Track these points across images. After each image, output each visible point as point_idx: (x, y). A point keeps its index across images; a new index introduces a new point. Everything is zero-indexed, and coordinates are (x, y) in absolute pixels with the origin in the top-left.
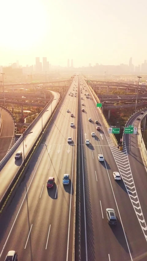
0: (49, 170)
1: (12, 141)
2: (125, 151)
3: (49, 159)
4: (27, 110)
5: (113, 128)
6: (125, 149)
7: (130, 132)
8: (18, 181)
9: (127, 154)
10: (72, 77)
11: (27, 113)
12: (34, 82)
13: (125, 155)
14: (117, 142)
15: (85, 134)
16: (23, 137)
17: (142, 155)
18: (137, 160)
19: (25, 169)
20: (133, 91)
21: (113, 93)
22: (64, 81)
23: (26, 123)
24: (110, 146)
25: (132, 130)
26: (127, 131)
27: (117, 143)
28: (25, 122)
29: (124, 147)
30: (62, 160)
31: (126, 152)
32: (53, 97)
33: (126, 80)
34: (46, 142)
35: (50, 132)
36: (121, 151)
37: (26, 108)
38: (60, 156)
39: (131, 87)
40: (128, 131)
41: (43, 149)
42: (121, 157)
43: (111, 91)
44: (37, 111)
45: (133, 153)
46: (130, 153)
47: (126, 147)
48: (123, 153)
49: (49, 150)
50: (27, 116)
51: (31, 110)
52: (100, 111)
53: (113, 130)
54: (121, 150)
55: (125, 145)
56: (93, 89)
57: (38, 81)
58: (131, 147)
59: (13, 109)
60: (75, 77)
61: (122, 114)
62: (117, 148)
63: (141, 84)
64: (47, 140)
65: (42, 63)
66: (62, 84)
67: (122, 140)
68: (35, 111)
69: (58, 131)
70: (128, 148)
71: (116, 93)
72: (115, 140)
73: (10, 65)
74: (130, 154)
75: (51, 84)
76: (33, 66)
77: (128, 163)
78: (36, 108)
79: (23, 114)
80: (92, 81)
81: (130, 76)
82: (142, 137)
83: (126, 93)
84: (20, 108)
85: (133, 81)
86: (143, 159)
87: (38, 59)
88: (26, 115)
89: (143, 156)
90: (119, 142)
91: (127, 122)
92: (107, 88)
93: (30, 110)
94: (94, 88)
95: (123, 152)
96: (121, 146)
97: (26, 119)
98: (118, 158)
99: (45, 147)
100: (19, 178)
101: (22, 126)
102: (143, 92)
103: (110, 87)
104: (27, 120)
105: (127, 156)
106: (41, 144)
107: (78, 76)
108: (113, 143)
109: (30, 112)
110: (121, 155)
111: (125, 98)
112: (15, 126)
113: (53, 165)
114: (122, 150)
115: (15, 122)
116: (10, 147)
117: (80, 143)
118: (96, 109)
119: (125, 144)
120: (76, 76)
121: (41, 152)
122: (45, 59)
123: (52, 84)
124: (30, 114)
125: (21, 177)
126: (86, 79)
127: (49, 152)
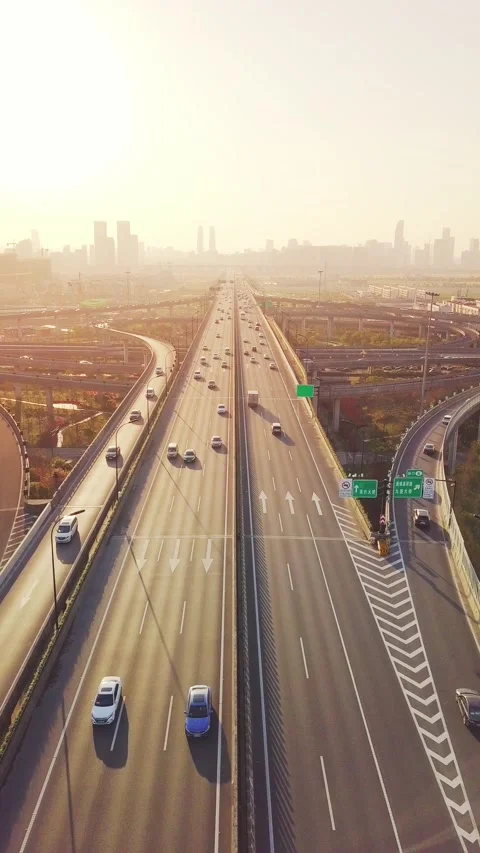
0: (141, 638)
1: (13, 528)
2: (398, 557)
3: (142, 595)
4: (65, 402)
5: (354, 478)
6: (396, 549)
7: (410, 491)
8: (35, 687)
9: (404, 569)
10: (211, 289)
11: (65, 411)
12: (87, 303)
13: (398, 571)
14: (370, 525)
15: (263, 497)
16: (53, 509)
17: (456, 570)
18: (438, 591)
19: (57, 638)
20: (411, 331)
21: (347, 341)
22: (187, 302)
23: (63, 447)
24: (346, 540)
25: (418, 487)
26: (402, 491)
27: (371, 530)
28: (59, 445)
29: (392, 544)
30: (186, 596)
31: (402, 560)
32: (152, 359)
33: (385, 295)
34: (130, 527)
35: (143, 488)
36: (383, 559)
37: (64, 396)
38: (179, 583)
39: (403, 320)
40: (404, 488)
41: (120, 556)
42: (384, 581)
43: (341, 334)
44: (100, 406)
45: (422, 566)
46: (413, 562)
47: (398, 544)
48: (390, 565)
49: (140, 562)
50: (67, 424)
51: (81, 401)
52: (310, 411)
53: (357, 487)
54: (382, 555)
55: (397, 536)
56: (280, 326)
57: (102, 302)
58: (416, 542)
59: (19, 399)
60: (222, 285)
61: (378, 414)
62: (370, 548)
63: (436, 308)
64: (133, 519)
65: (116, 239)
66: (180, 312)
67: (386, 518)
68: (95, 405)
69: (172, 484)
70: (405, 547)
71: (357, 340)
72: (361, 517)
73: (11, 246)
74: (414, 569)
75: (145, 311)
76: (84, 247)
77: (409, 603)
78: (96, 393)
79: (51, 417)
80: (278, 300)
81: (399, 279)
82: (453, 505)
83: (389, 339)
84: (44, 394)
85: (410, 297)
86: (457, 587)
87: (100, 227)
88: (62, 419)
89: (457, 576)
90: (377, 527)
91: (398, 447)
92: (325, 323)
93: (77, 403)
94: (284, 326)
95: (390, 560)
96: (382, 538)
97: (64, 434)
98: (375, 585)
99: (126, 549)
100: (36, 674)
101: (48, 462)
102: (444, 336)
103: (335, 319)
104: (68, 439)
105: (405, 578)
106: (111, 536)
107: (232, 282)
108: (357, 527)
109: (75, 407)
110: (384, 572)
111: (385, 359)
112: (26, 470)
113: (154, 615)
114: (388, 555)
115: (26, 456)
116: (8, 549)
117: (248, 532)
118: (295, 402)
119: (395, 529)
120: (225, 282)
121: (113, 565)
122: (123, 227)
123: (149, 309)
124: (75, 416)
125: (43, 669)
126: (257, 294)
127: (140, 566)
